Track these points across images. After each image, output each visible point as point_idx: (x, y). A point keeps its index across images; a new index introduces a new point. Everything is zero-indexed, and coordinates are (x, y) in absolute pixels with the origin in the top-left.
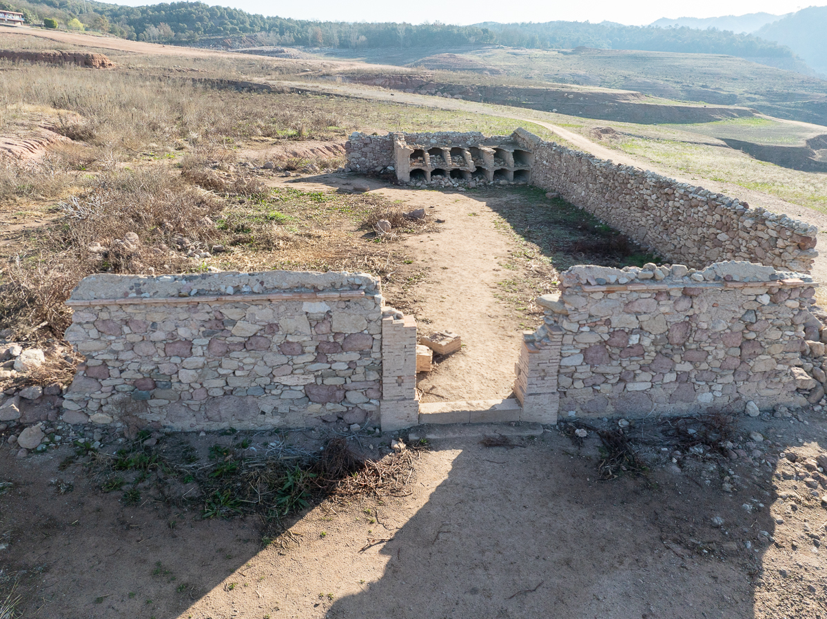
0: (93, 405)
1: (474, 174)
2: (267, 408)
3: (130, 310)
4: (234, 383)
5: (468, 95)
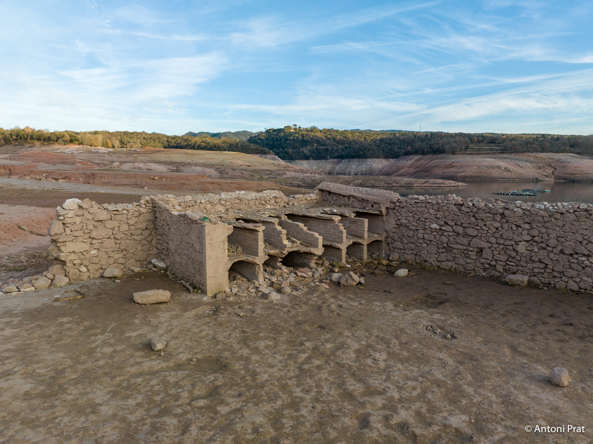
5: (70, 179)
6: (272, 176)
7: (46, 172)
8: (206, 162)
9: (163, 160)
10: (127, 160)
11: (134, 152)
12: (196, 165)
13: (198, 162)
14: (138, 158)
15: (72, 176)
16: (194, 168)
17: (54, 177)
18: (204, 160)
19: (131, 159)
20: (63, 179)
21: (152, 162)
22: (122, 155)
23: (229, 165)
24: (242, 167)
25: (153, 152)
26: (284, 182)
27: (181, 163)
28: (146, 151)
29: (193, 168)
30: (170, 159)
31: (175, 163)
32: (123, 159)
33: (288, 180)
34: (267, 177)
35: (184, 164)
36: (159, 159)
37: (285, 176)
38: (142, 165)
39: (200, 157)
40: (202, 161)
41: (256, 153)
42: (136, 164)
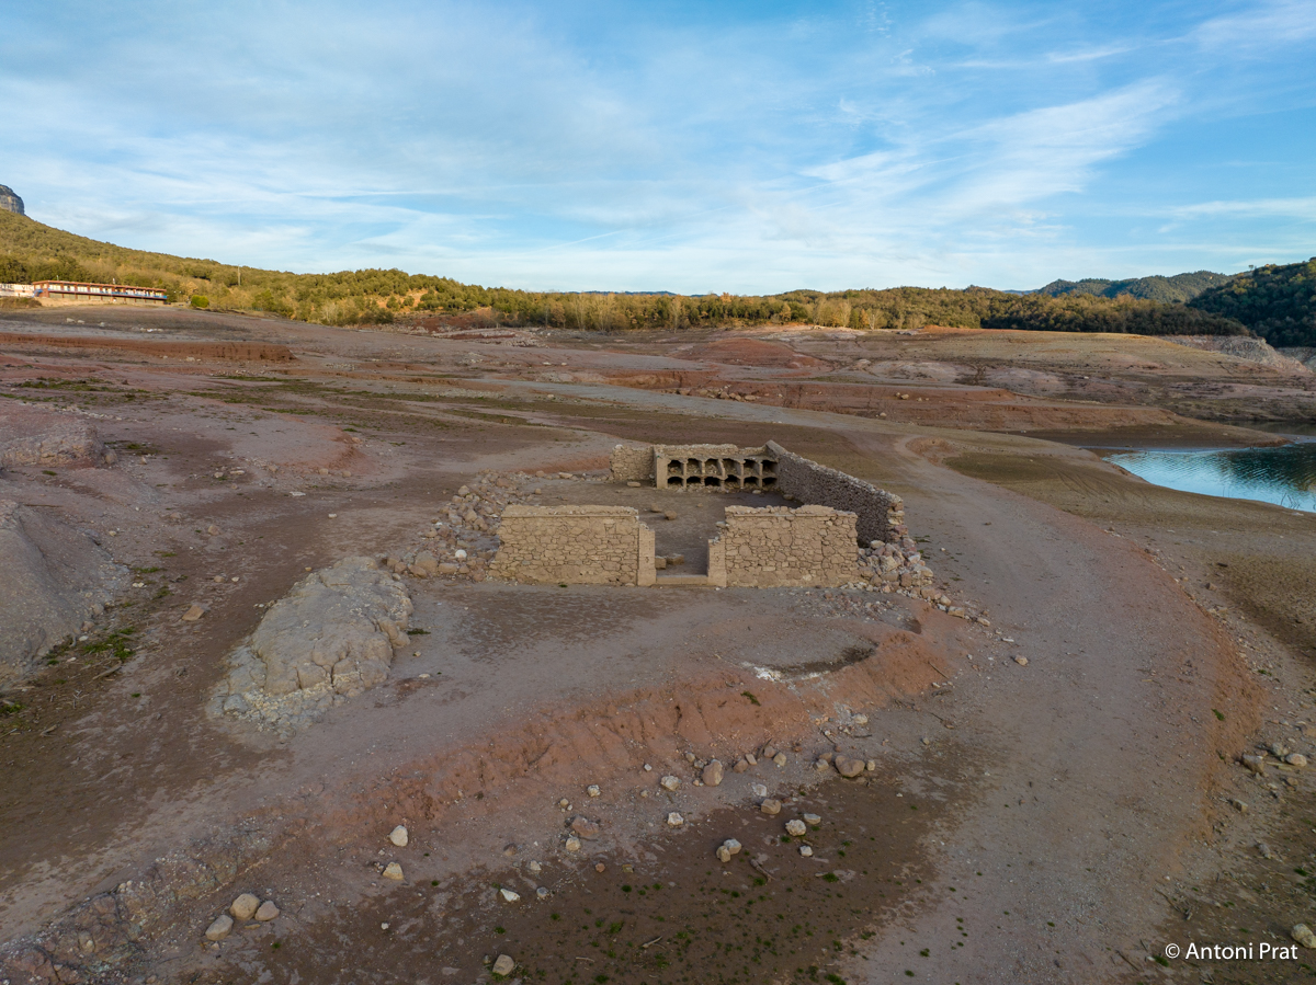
0: (504, 567)
1: (726, 481)
2: (584, 572)
3: (527, 520)
4: (569, 557)
5: (763, 396)
6: (1193, 394)
7: (729, 383)
8: (1049, 359)
9: (956, 354)
10: (886, 354)
11: (905, 337)
12: (1024, 365)
13: (1030, 358)
14: (909, 350)
15: (767, 390)
16: (1014, 371)
17: (740, 390)
18: (1045, 354)
19: (894, 352)
20: (753, 394)
21: (930, 359)
22: (881, 343)
23: (1102, 364)
24: (1133, 371)
25: (943, 337)
26: (1219, 408)
27: (994, 360)
28: (928, 335)
29: (1012, 373)
30: (972, 352)
31: (979, 360)
32: (881, 352)
33: (1231, 403)
34: (1180, 395)
35: (995, 363)
36: (948, 352)
37: (1227, 395)
38: (909, 366)
39: (1038, 346)
40: (1039, 356)
41: (1201, 333)
42: (899, 364)
